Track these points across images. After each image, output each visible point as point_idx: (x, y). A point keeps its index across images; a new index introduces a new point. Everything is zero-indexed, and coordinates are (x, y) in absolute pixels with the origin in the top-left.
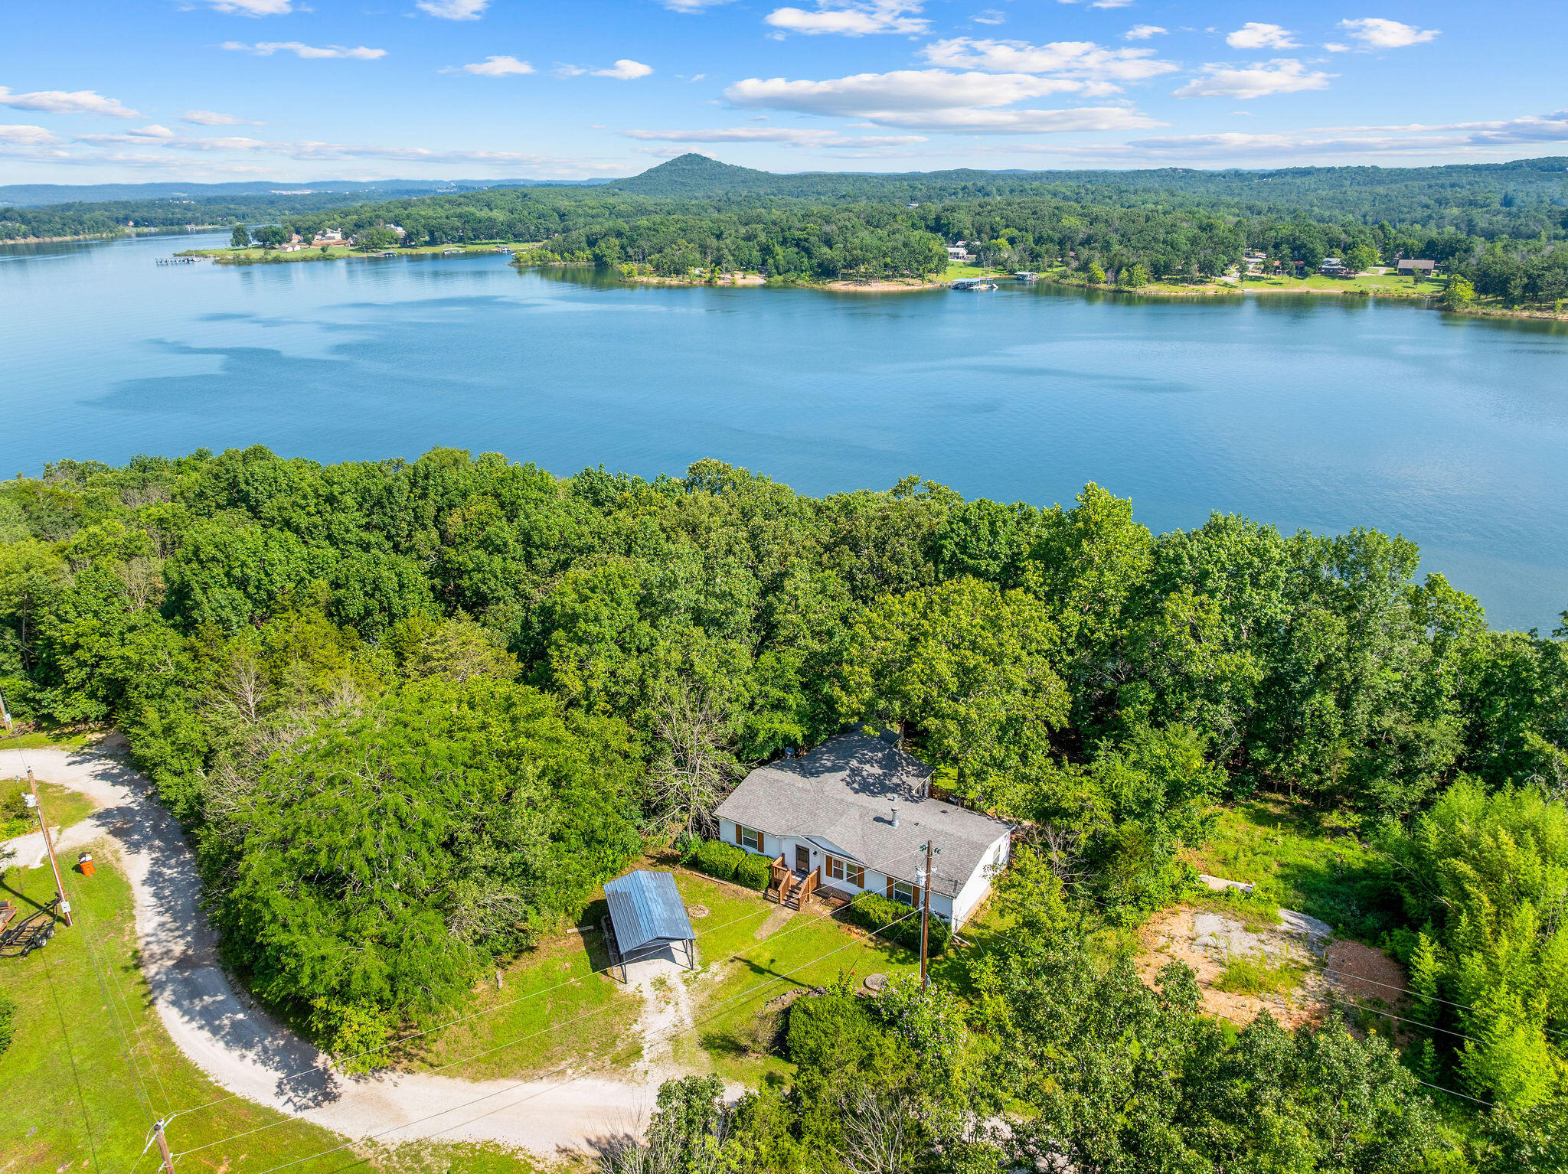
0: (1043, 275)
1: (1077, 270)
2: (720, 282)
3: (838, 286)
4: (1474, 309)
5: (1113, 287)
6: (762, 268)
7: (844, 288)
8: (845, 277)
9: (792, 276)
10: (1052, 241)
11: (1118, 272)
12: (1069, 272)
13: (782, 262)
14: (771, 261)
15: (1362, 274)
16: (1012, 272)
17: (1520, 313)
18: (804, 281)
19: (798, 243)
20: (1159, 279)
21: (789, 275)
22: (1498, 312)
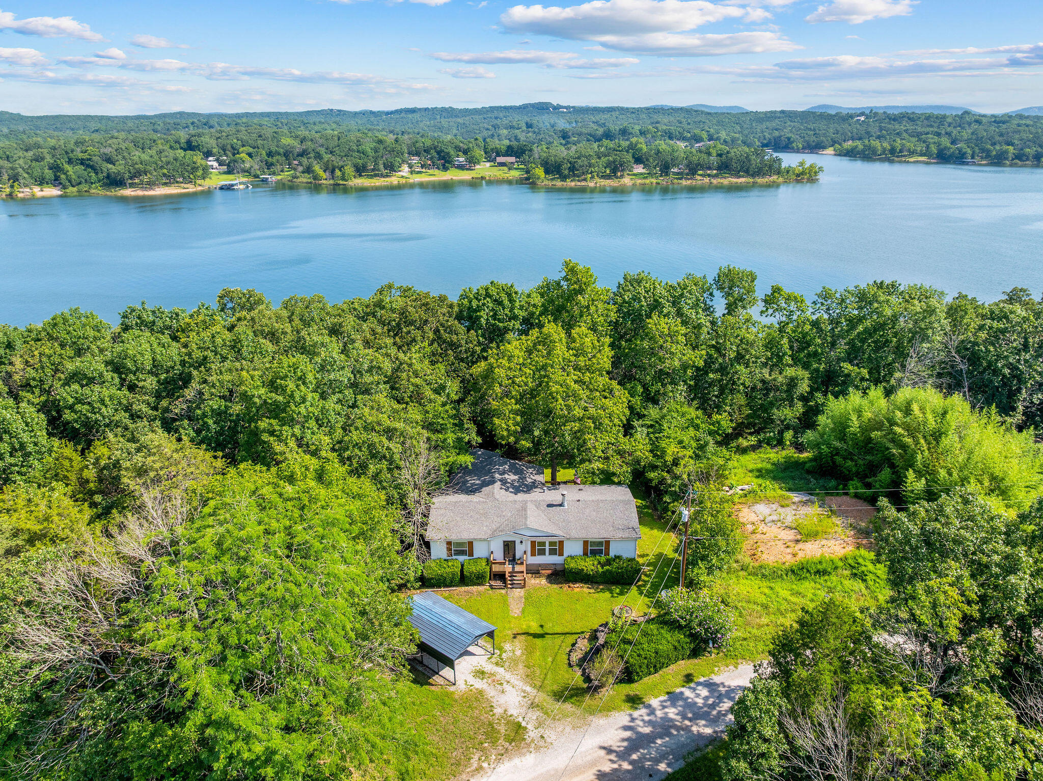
0: (279, 177)
1: (303, 172)
2: (20, 195)
3: (128, 192)
4: (546, 182)
5: (332, 182)
6: (56, 181)
7: (133, 193)
8: (132, 185)
9: (84, 187)
10: (279, 154)
11: (333, 172)
12: (298, 174)
13: (73, 177)
14: (63, 176)
15: (478, 167)
16: (256, 176)
17: (570, 184)
18: (96, 190)
19: (82, 162)
20: (360, 176)
21: (81, 187)
22: (559, 183)
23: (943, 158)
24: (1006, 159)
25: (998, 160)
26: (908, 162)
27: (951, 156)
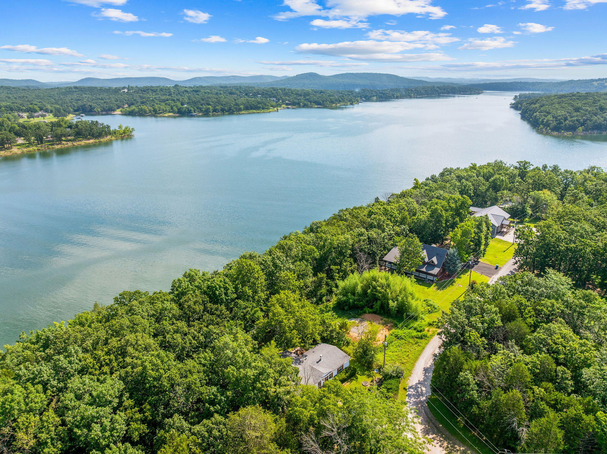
23: (182, 113)
24: (210, 112)
25: (206, 114)
26: (165, 117)
27: (185, 112)
